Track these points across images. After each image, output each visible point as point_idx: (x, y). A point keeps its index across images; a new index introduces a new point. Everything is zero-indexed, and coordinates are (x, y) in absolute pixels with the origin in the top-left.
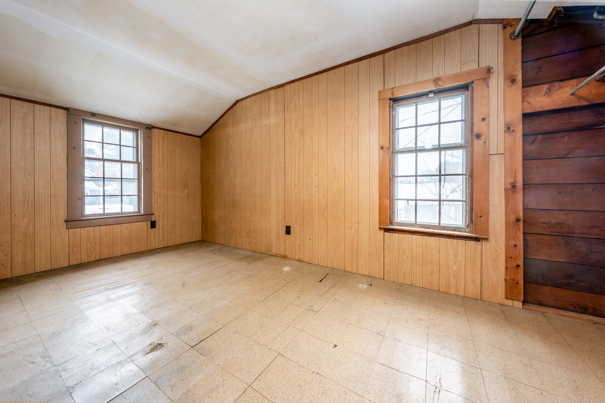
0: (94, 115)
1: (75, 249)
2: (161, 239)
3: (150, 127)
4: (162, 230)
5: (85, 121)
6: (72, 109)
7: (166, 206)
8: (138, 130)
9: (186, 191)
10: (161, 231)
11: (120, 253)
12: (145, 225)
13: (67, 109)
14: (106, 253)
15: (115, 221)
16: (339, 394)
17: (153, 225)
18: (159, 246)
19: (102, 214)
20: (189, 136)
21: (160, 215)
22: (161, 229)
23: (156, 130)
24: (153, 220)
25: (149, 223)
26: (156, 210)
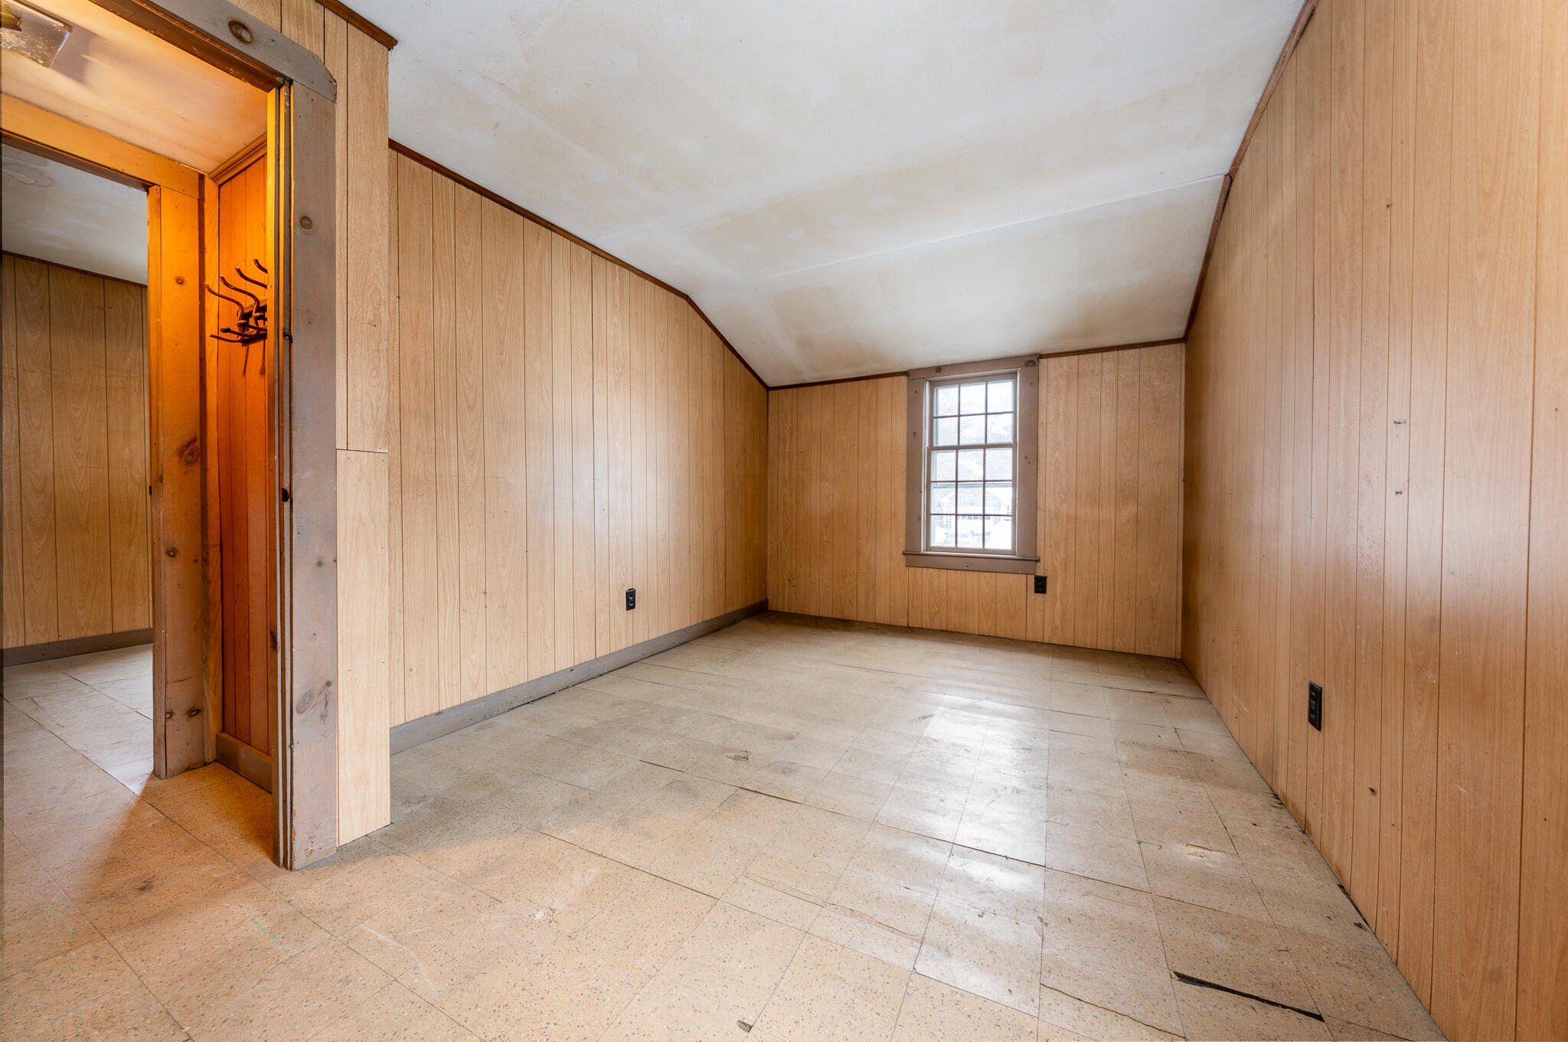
0: (938, 369)
1: (915, 600)
2: (1058, 623)
3: (1034, 359)
4: (1061, 602)
5: (934, 385)
6: (912, 370)
7: (1073, 545)
8: (1016, 373)
9: (1130, 506)
10: (1058, 604)
11: (976, 629)
12: (1022, 583)
13: (906, 373)
14: (955, 622)
15: (968, 565)
16: (583, 1026)
17: (1041, 585)
18: (1052, 639)
19: (953, 548)
20: (1143, 350)
21: (1056, 564)
22: (1058, 600)
23: (1051, 360)
24: (1040, 574)
25: (1031, 579)
26: (1046, 550)
